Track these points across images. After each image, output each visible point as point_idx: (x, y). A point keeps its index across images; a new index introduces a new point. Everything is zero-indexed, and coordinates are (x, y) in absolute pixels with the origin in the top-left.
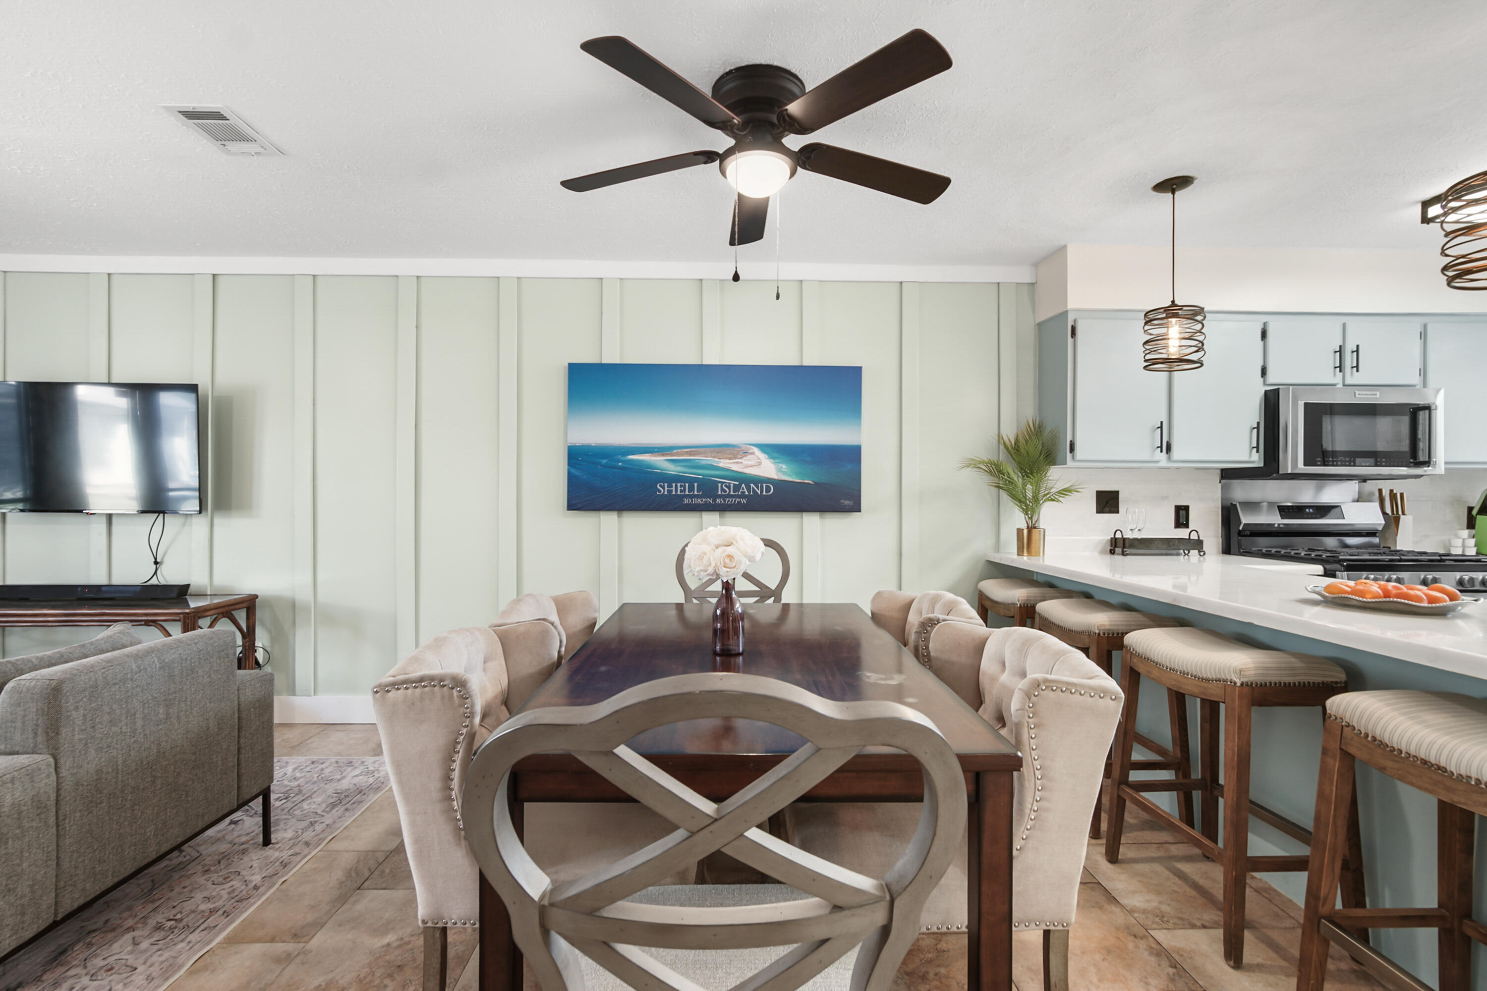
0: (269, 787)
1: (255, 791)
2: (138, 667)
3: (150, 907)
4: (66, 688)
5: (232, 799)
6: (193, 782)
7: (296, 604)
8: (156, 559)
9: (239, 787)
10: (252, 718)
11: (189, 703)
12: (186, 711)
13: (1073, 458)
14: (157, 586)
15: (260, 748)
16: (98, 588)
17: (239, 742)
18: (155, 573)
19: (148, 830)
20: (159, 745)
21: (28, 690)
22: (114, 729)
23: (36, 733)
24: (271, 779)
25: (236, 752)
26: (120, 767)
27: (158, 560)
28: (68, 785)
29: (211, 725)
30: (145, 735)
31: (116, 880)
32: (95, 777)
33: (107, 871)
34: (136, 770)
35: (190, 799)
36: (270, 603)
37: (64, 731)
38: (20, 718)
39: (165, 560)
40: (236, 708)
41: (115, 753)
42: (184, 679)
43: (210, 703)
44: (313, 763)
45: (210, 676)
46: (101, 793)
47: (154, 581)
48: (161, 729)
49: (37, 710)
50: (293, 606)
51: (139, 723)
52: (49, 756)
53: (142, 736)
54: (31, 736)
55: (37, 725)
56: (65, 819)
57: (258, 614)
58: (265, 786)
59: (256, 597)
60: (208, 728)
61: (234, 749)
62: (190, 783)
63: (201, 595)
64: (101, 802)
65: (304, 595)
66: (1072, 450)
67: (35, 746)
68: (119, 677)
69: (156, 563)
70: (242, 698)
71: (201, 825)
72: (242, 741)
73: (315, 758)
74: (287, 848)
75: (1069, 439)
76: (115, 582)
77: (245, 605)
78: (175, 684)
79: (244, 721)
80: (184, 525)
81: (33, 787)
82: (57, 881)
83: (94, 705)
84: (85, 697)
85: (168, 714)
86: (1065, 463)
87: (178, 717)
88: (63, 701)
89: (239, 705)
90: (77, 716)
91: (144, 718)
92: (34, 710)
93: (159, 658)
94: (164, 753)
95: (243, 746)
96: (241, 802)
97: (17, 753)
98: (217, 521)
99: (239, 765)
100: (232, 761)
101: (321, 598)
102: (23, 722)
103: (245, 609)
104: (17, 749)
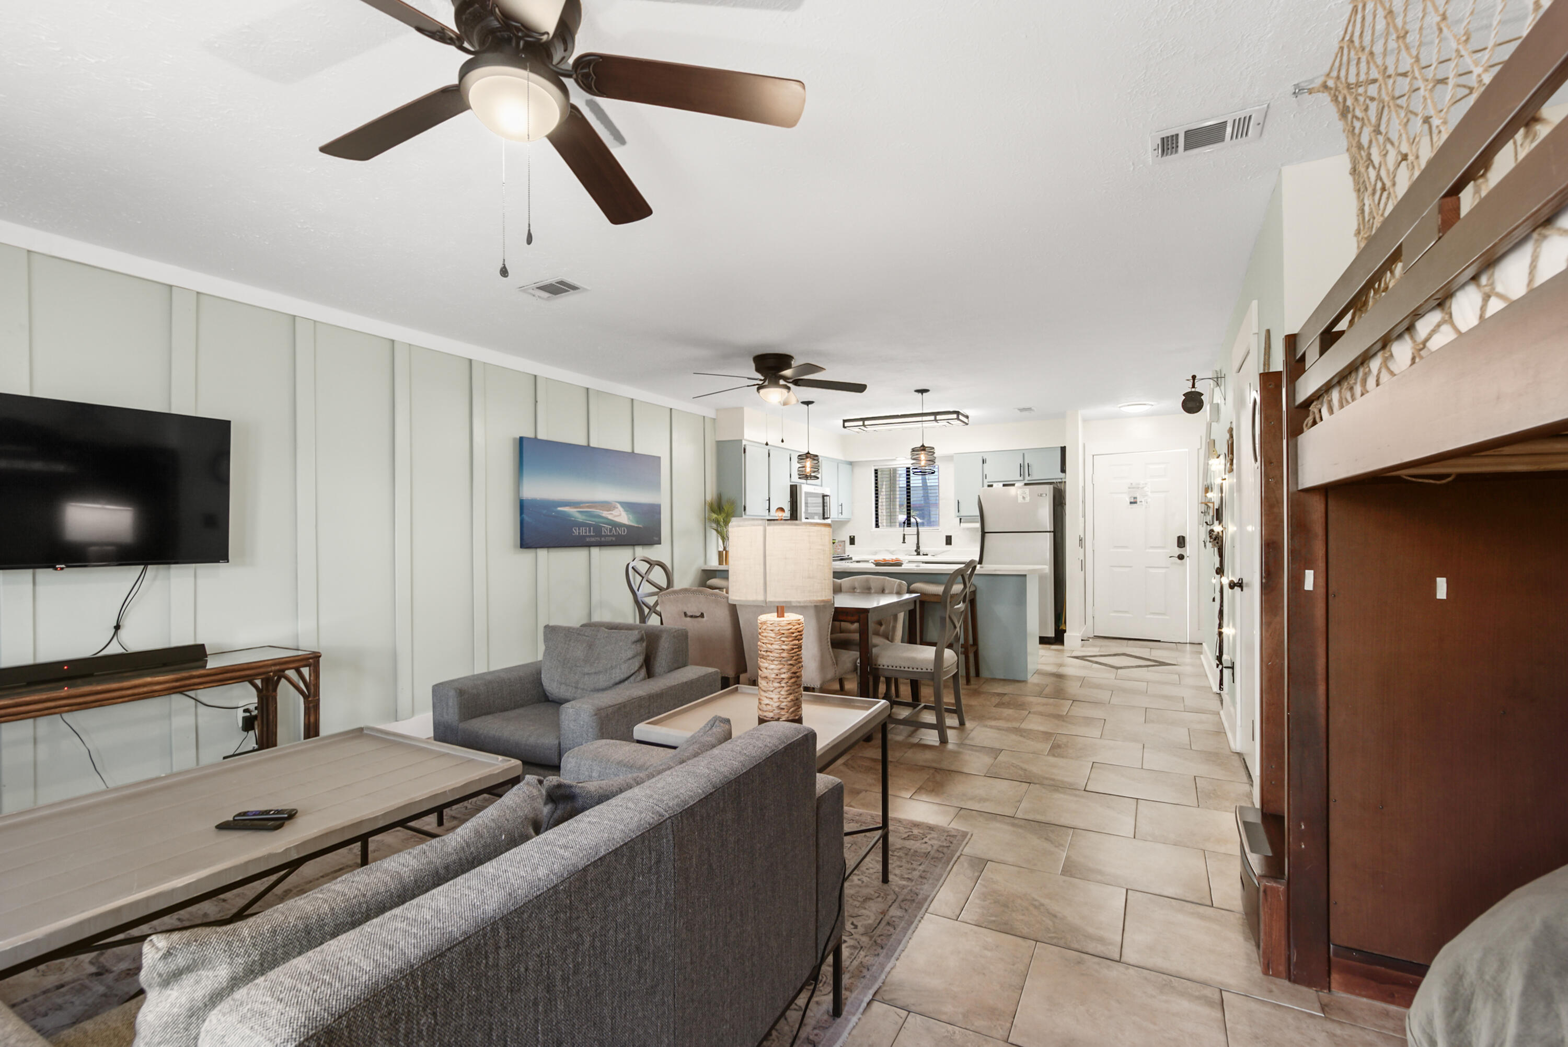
13: (745, 514)
27: (120, 623)
66: (745, 510)
69: (117, 627)
75: (743, 504)
86: (742, 516)
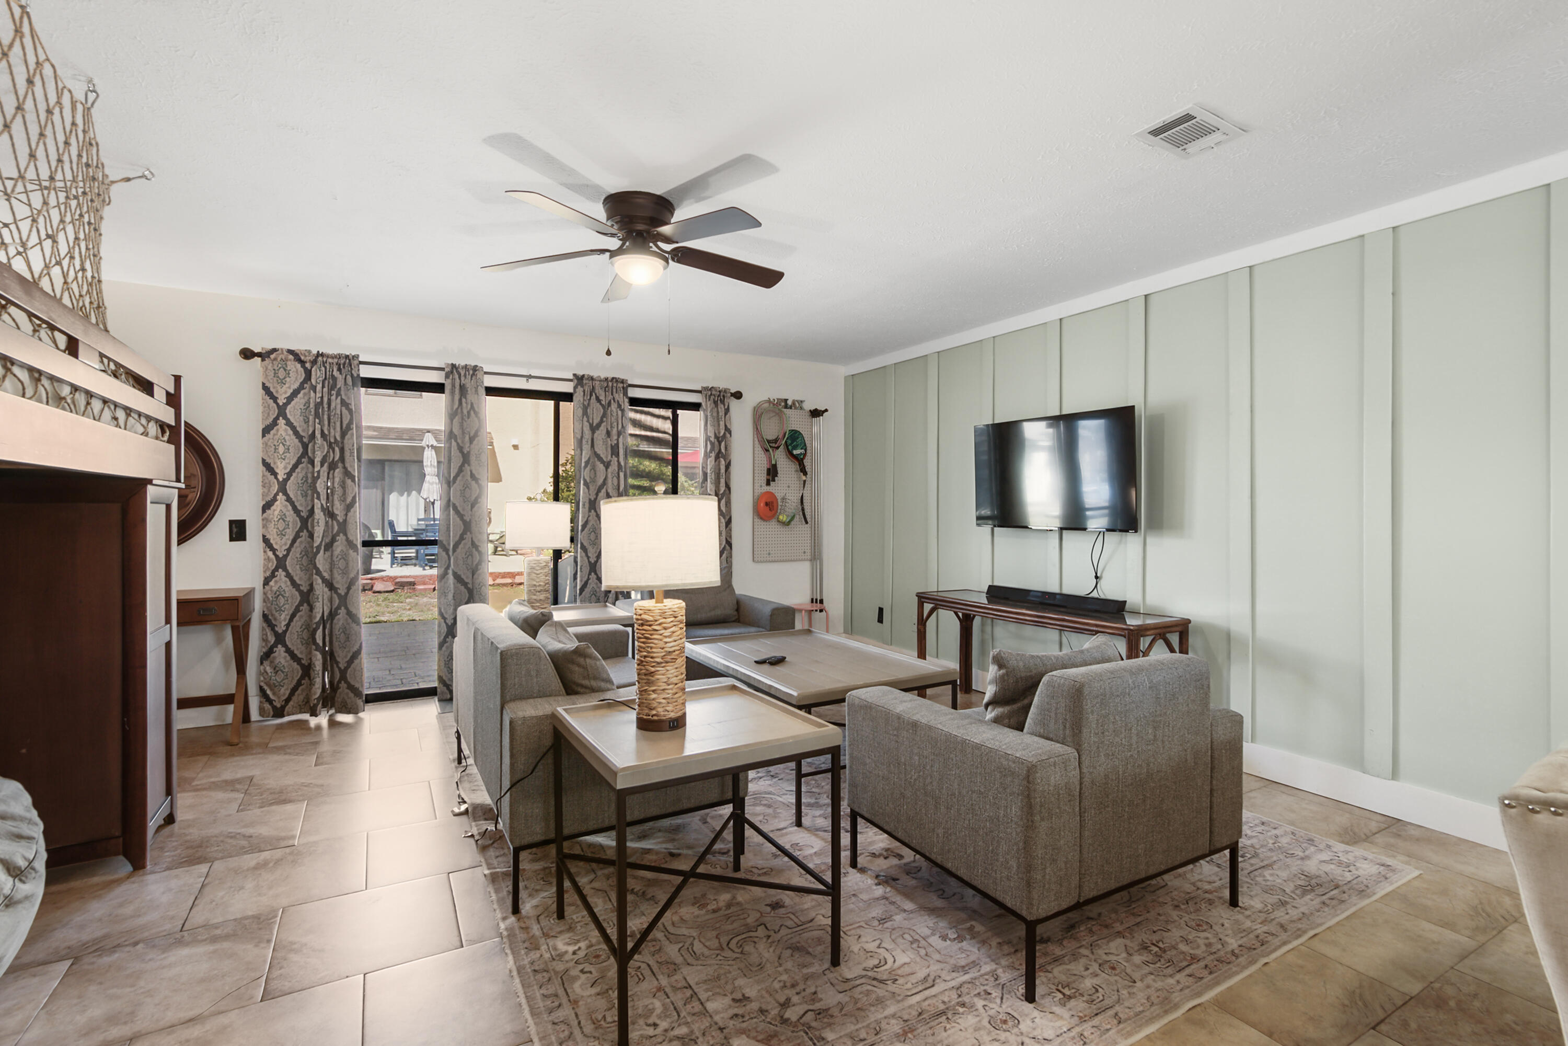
0: (1237, 842)
1: (1226, 841)
2: (1134, 682)
3: (1132, 921)
4: (1086, 691)
5: (1203, 843)
6: (1174, 811)
7: (1232, 635)
8: (1096, 574)
9: (1211, 832)
10: (1224, 760)
11: (1171, 729)
12: (1169, 737)
14: (1097, 599)
15: (1230, 796)
16: (1052, 595)
17: (1211, 782)
18: (1096, 586)
19: (1140, 847)
20: (1148, 765)
21: (1059, 684)
22: (1117, 739)
23: (1065, 726)
24: (1240, 833)
25: (1209, 793)
26: (1121, 777)
27: (1098, 575)
28: (1087, 780)
29: (1188, 757)
30: (1138, 752)
31: (1118, 885)
32: (1104, 781)
33: (1111, 873)
34: (1132, 784)
35: (1171, 828)
36: (1203, 630)
37: (1085, 730)
38: (1054, 709)
39: (1104, 575)
40: (1209, 746)
41: (1117, 763)
42: (1168, 704)
43: (1188, 733)
44: (1263, 823)
45: (1188, 705)
46: (1107, 797)
47: (1095, 594)
48: (1150, 750)
49: (1066, 706)
50: (1228, 636)
51: (1134, 739)
52: (1074, 750)
53: (1136, 752)
54: (1061, 727)
55: (1066, 720)
56: (1085, 812)
57: (1191, 640)
58: (1234, 840)
59: (1189, 621)
60: (1186, 760)
61: (1207, 788)
62: (1171, 812)
63: (1136, 613)
64: (1108, 806)
65: (1240, 626)
67: (1064, 738)
68: (1120, 689)
69: (1097, 577)
70: (1215, 735)
71: (1179, 859)
72: (1214, 782)
73: (1265, 819)
74: (1259, 921)
76: (1066, 591)
77: (1179, 629)
78: (1160, 706)
79: (1216, 762)
80: (1120, 542)
81: (1066, 776)
82: (1080, 867)
83: (1103, 712)
84: (1097, 703)
85: (1155, 736)
87: (1163, 742)
88: (1084, 703)
89: (1212, 742)
90: (1092, 718)
91: (1137, 735)
92: (1064, 705)
93: (1148, 678)
94: (1152, 774)
95: (1215, 788)
96: (1212, 848)
97: (1051, 740)
98: (1149, 540)
99: (1211, 808)
100: (1206, 803)
101: (1260, 633)
102: (1056, 714)
103: (1178, 633)
104: (1051, 736)
